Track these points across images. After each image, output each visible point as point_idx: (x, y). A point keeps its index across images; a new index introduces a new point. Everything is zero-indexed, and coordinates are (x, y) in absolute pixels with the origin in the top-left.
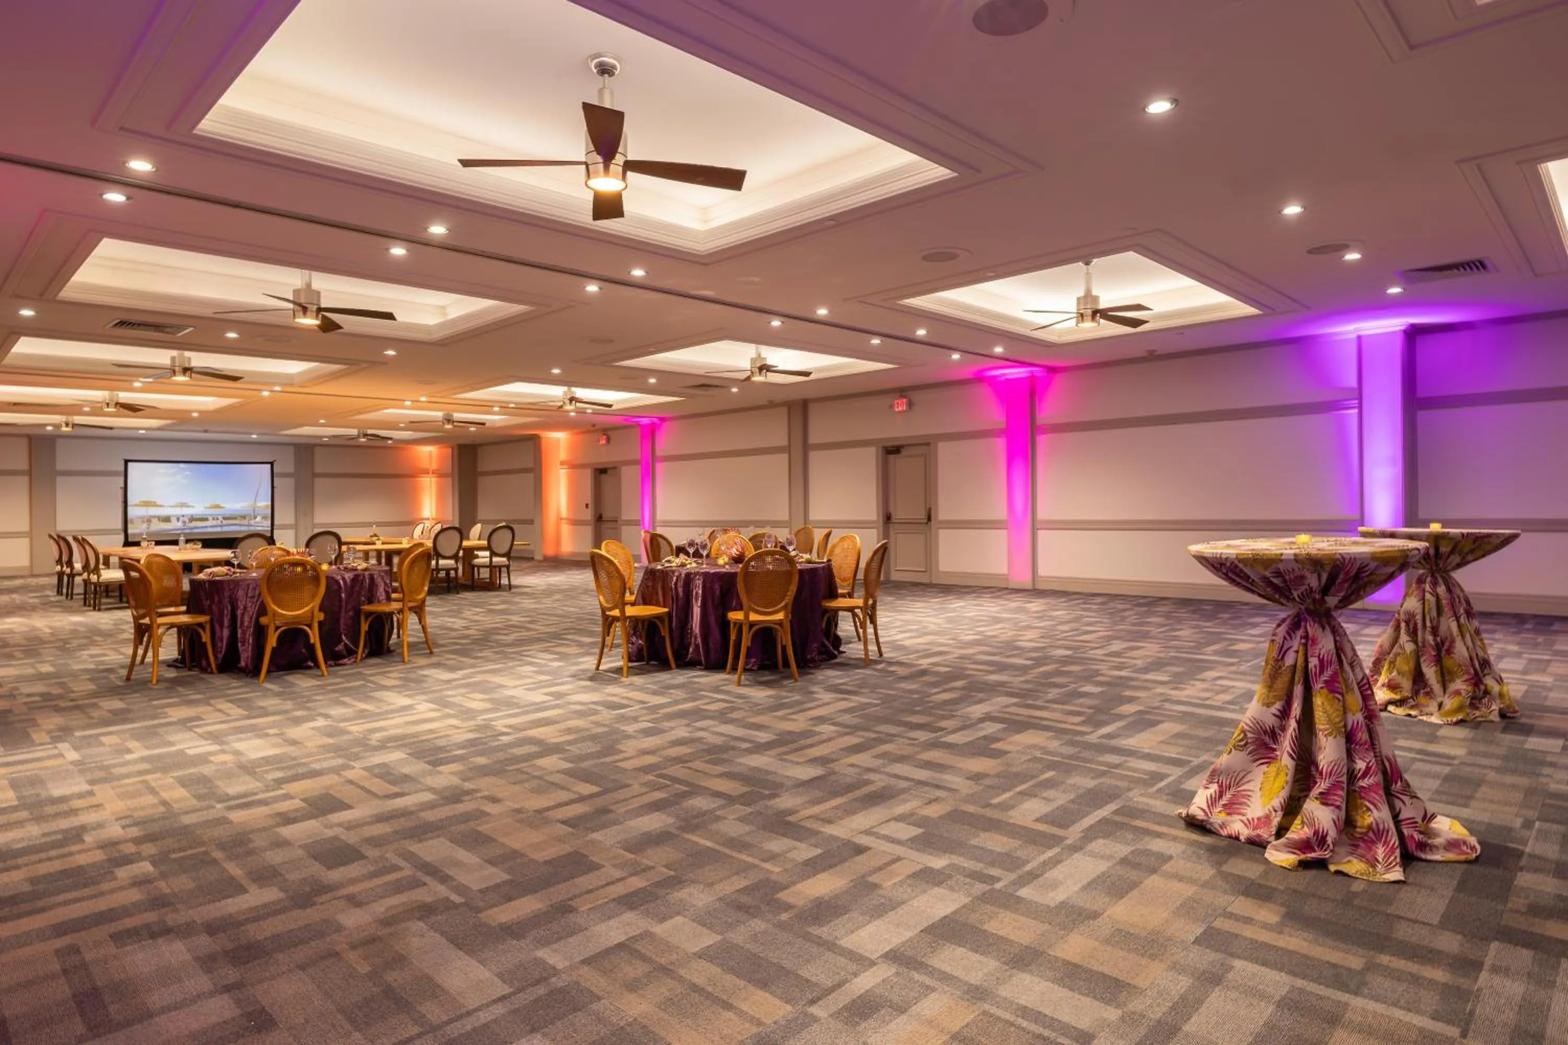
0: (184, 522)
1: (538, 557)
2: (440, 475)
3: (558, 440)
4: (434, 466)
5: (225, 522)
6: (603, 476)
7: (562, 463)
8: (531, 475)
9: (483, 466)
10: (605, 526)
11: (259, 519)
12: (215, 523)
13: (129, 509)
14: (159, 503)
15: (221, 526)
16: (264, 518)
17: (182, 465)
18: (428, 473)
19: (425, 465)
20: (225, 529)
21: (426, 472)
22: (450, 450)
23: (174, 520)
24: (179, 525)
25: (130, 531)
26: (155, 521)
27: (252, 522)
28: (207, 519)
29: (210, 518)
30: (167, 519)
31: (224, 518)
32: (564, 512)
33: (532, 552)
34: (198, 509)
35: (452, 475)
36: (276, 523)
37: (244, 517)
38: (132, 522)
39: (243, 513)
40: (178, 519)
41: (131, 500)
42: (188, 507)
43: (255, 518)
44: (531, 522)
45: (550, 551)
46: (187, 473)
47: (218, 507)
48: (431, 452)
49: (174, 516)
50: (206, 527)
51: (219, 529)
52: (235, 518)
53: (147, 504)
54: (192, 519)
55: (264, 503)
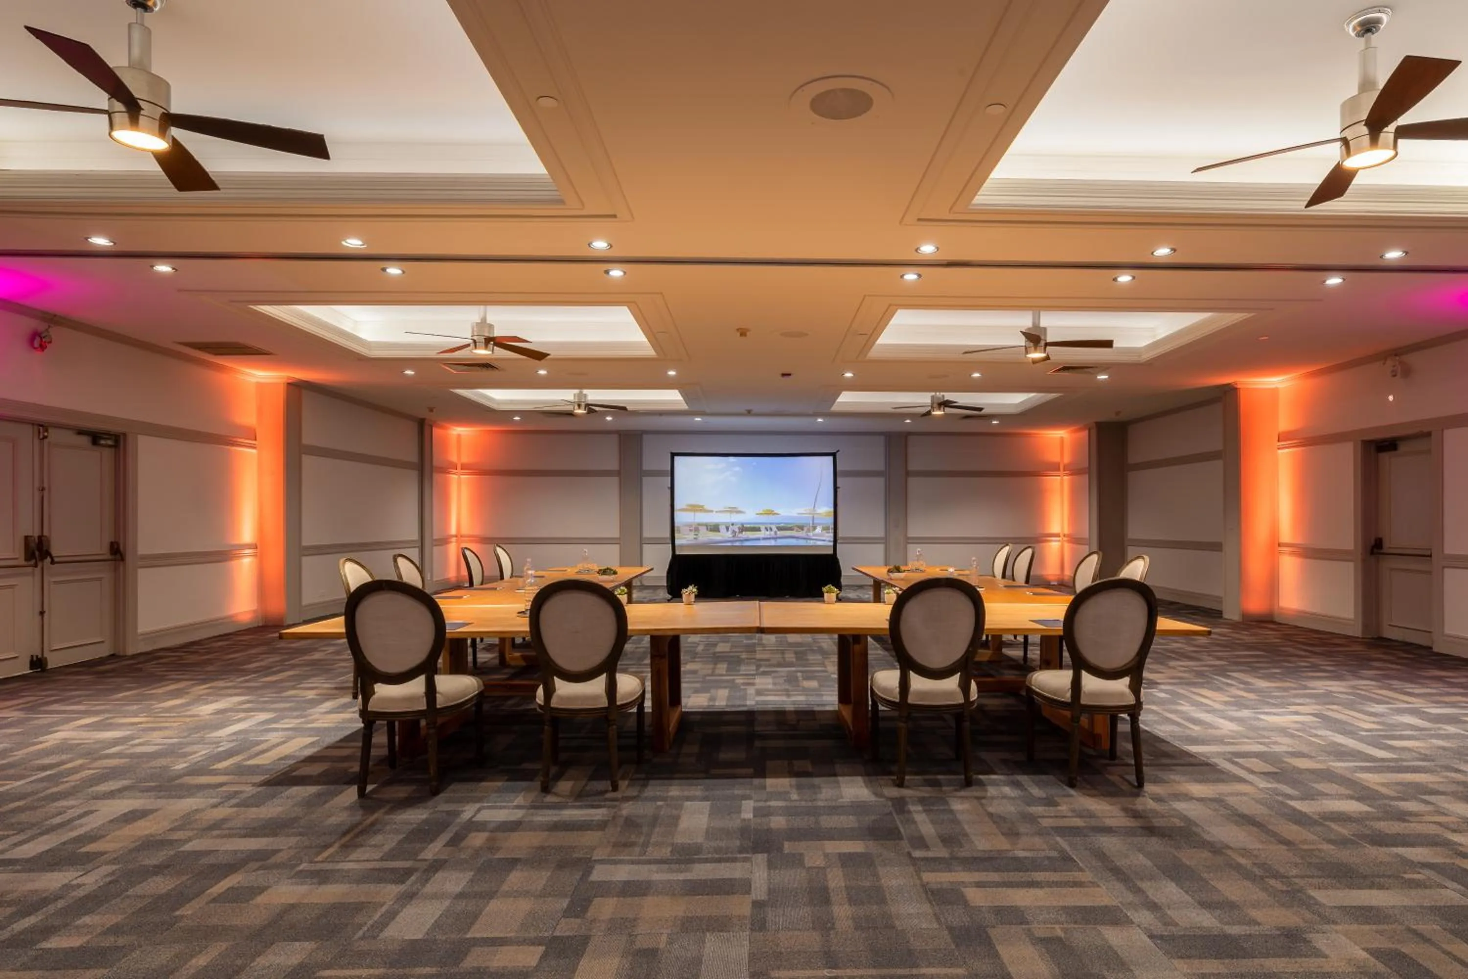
0: (734, 532)
1: (1231, 614)
2: (1074, 471)
3: (1274, 392)
4: (1067, 459)
5: (780, 533)
6: (1385, 457)
7: (1283, 437)
8: (1219, 463)
9: (1137, 453)
10: (1387, 564)
11: (819, 530)
12: (768, 534)
13: (676, 514)
14: (706, 507)
15: (775, 538)
16: (826, 529)
17: (732, 459)
18: (1059, 470)
19: (1053, 456)
20: (780, 542)
21: (1055, 467)
22: (1086, 432)
23: (722, 528)
24: (729, 535)
25: (678, 542)
26: (703, 530)
27: (811, 534)
28: (759, 530)
29: (763, 527)
30: (715, 528)
31: (780, 529)
32: (1287, 534)
33: (1219, 599)
34: (749, 516)
35: (1088, 471)
36: (840, 534)
37: (801, 528)
38: (679, 532)
39: (801, 522)
40: (727, 529)
41: (678, 505)
42: (740, 512)
43: (814, 528)
44: (1216, 547)
45: (1255, 605)
46: (737, 469)
47: (770, 513)
48: (1062, 439)
49: (723, 523)
50: (758, 539)
51: (772, 543)
52: (791, 529)
53: (695, 508)
54: (743, 529)
55: (825, 509)
